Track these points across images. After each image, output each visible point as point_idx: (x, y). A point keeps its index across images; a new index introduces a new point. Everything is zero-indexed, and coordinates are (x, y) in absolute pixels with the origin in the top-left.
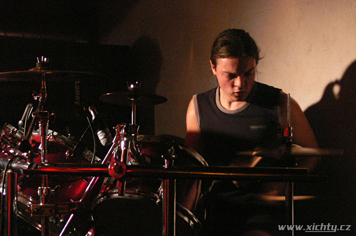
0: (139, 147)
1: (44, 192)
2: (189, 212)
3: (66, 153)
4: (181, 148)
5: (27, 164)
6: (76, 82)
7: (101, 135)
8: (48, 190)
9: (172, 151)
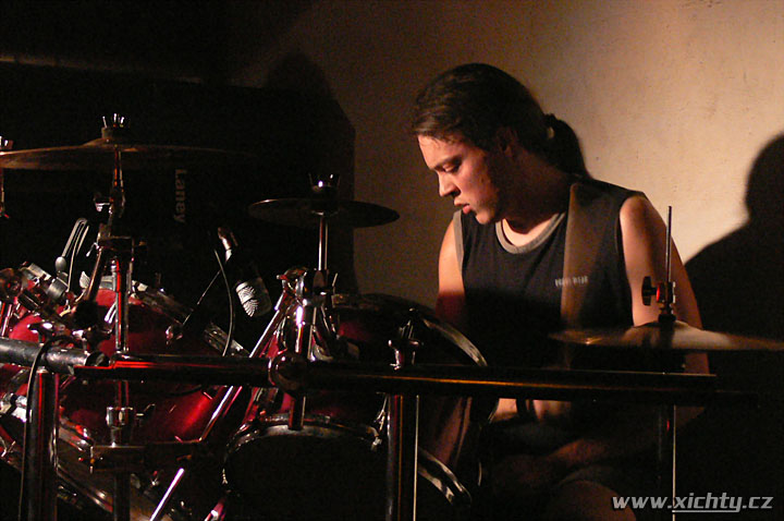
0: (335, 321)
1: (120, 418)
2: (445, 469)
3: (167, 332)
4: (427, 324)
5: (85, 356)
6: (178, 172)
7: (244, 294)
8: (129, 415)
9: (407, 330)
